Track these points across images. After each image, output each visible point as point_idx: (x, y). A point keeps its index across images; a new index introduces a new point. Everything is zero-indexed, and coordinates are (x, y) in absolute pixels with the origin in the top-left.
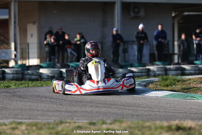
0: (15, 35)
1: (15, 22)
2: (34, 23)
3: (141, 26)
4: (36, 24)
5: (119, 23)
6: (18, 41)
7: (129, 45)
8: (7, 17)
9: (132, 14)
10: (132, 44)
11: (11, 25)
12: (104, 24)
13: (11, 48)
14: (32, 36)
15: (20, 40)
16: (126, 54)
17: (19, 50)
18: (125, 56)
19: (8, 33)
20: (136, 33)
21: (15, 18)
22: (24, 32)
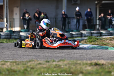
0: (7, 14)
1: (7, 7)
2: (18, 7)
3: (77, 9)
4: (19, 7)
5: (66, 7)
6: (8, 17)
7: (71, 20)
8: (2, 4)
9: (73, 2)
10: (73, 19)
11: (4, 8)
12: (57, 8)
13: (4, 21)
14: (16, 14)
15: (10, 17)
16: (69, 25)
17: (9, 22)
18: (68, 26)
19: (2, 12)
20: (75, 12)
21: (7, 4)
22: (12, 12)
